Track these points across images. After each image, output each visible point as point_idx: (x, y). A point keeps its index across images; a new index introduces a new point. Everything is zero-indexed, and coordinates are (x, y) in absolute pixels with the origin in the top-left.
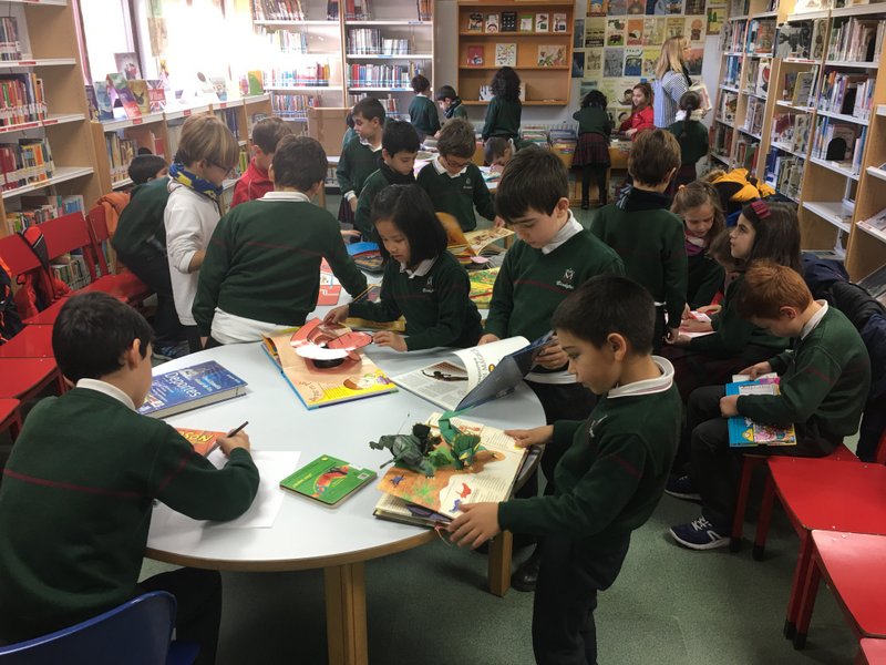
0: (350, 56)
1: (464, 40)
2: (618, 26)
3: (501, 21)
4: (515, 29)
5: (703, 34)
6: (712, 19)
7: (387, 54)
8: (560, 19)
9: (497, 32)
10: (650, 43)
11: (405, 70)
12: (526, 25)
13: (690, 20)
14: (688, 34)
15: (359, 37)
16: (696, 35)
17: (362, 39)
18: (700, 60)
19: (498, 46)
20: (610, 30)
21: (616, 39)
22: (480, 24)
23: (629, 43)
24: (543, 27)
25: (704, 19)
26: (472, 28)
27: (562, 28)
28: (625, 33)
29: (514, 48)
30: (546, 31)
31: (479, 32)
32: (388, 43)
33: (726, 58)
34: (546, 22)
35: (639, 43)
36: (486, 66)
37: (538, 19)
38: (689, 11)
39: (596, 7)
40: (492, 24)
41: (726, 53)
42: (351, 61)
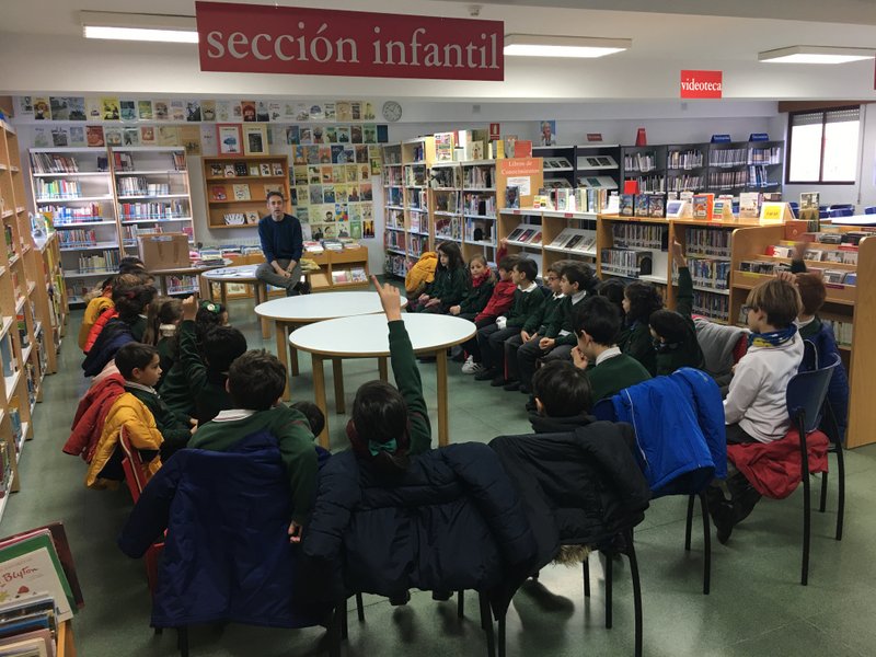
0: (121, 198)
1: (210, 182)
2: (315, 171)
3: (236, 170)
4: (247, 174)
5: (369, 174)
6: (373, 165)
7: (152, 194)
8: (277, 168)
9: (234, 176)
10: (338, 181)
11: (168, 206)
12: (254, 172)
13: (360, 166)
14: (360, 175)
15: (127, 183)
16: (365, 175)
17: (130, 185)
18: (370, 191)
19: (235, 186)
20: (311, 174)
21: (315, 180)
22: (220, 172)
23: (325, 181)
24: (267, 172)
25: (368, 165)
26: (216, 175)
27: (280, 173)
28: (321, 176)
29: (247, 187)
30: (269, 175)
31: (221, 177)
32: (152, 187)
33: (386, 190)
34: (268, 169)
35: (331, 181)
36: (229, 200)
37: (261, 166)
38: (359, 160)
39: (299, 159)
40: (229, 172)
41: (386, 186)
42: (121, 201)
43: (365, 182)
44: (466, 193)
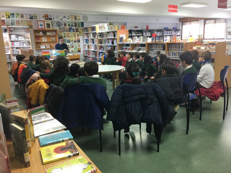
0: (11, 40)
1: (36, 36)
2: (65, 34)
3: (43, 33)
4: (46, 34)
5: (79, 35)
6: (80, 33)
7: (20, 39)
9: (42, 35)
10: (71, 37)
11: (24, 43)
12: (48, 34)
13: (77, 33)
14: (77, 36)
15: (13, 37)
16: (78, 36)
18: (79, 40)
19: (43, 38)
20: (63, 35)
22: (39, 34)
23: (67, 37)
25: (79, 33)
26: (37, 34)
27: (55, 34)
28: (66, 35)
29: (46, 38)
30: (52, 35)
31: (39, 35)
32: (20, 37)
34: (52, 33)
35: (69, 37)
36: (41, 42)
37: (50, 32)
38: (76, 32)
39: (60, 31)
40: (41, 34)
41: (84, 39)
42: (11, 41)
43: (78, 37)
44: (108, 39)
